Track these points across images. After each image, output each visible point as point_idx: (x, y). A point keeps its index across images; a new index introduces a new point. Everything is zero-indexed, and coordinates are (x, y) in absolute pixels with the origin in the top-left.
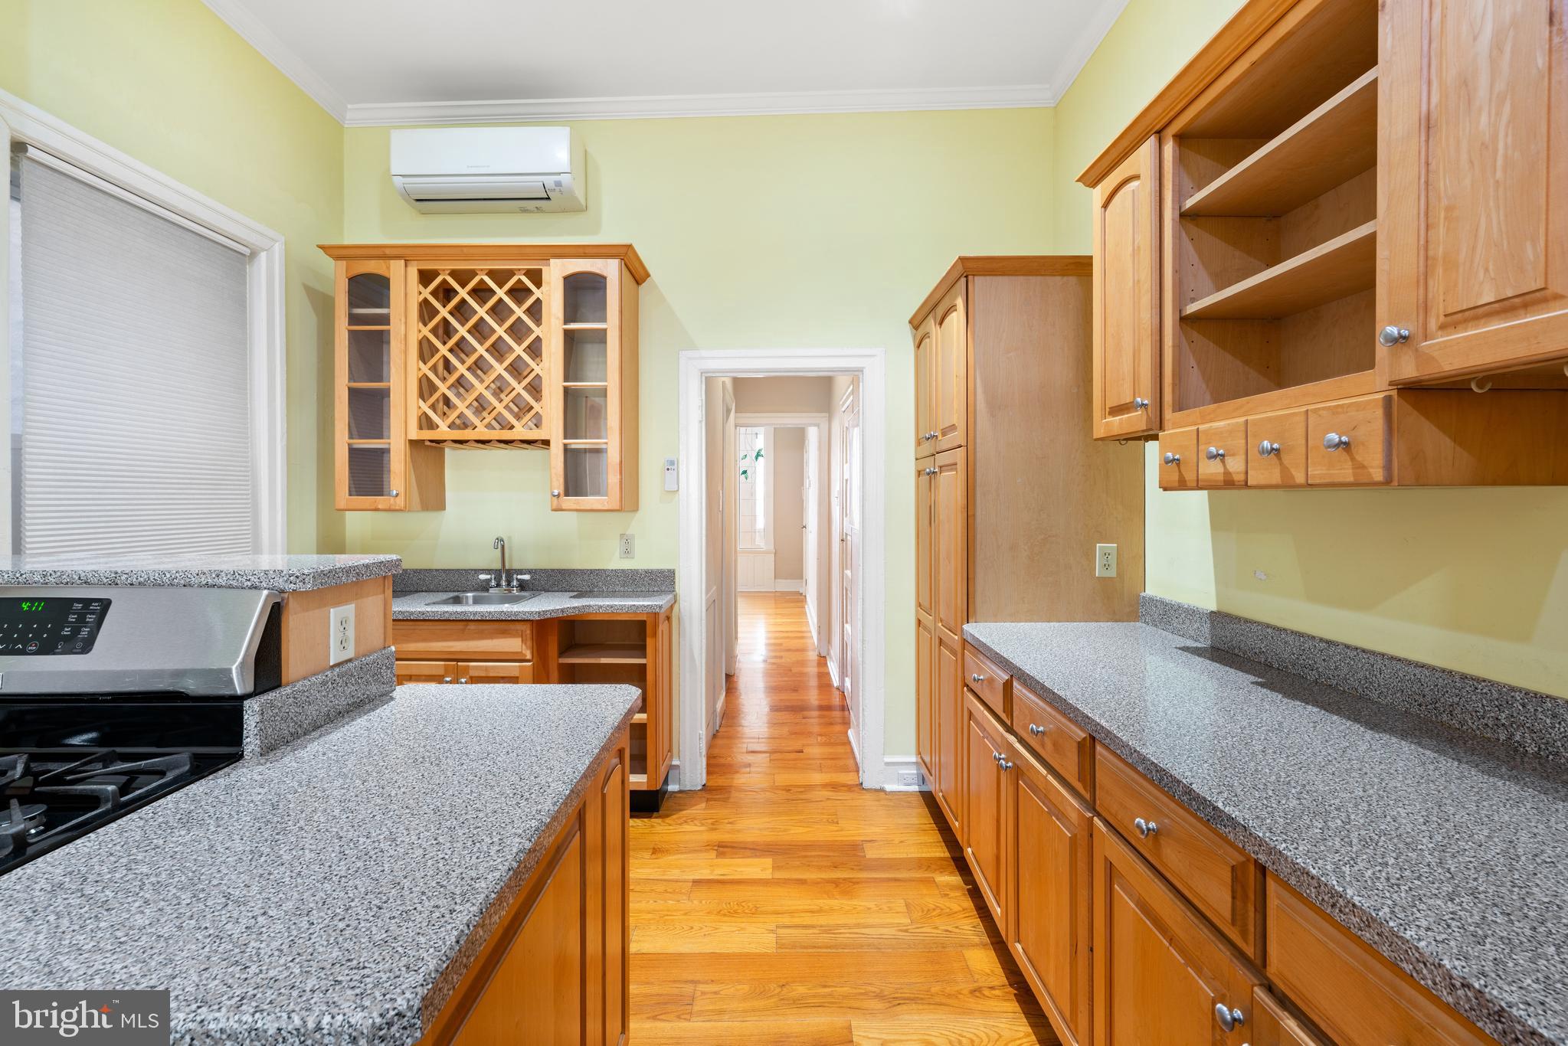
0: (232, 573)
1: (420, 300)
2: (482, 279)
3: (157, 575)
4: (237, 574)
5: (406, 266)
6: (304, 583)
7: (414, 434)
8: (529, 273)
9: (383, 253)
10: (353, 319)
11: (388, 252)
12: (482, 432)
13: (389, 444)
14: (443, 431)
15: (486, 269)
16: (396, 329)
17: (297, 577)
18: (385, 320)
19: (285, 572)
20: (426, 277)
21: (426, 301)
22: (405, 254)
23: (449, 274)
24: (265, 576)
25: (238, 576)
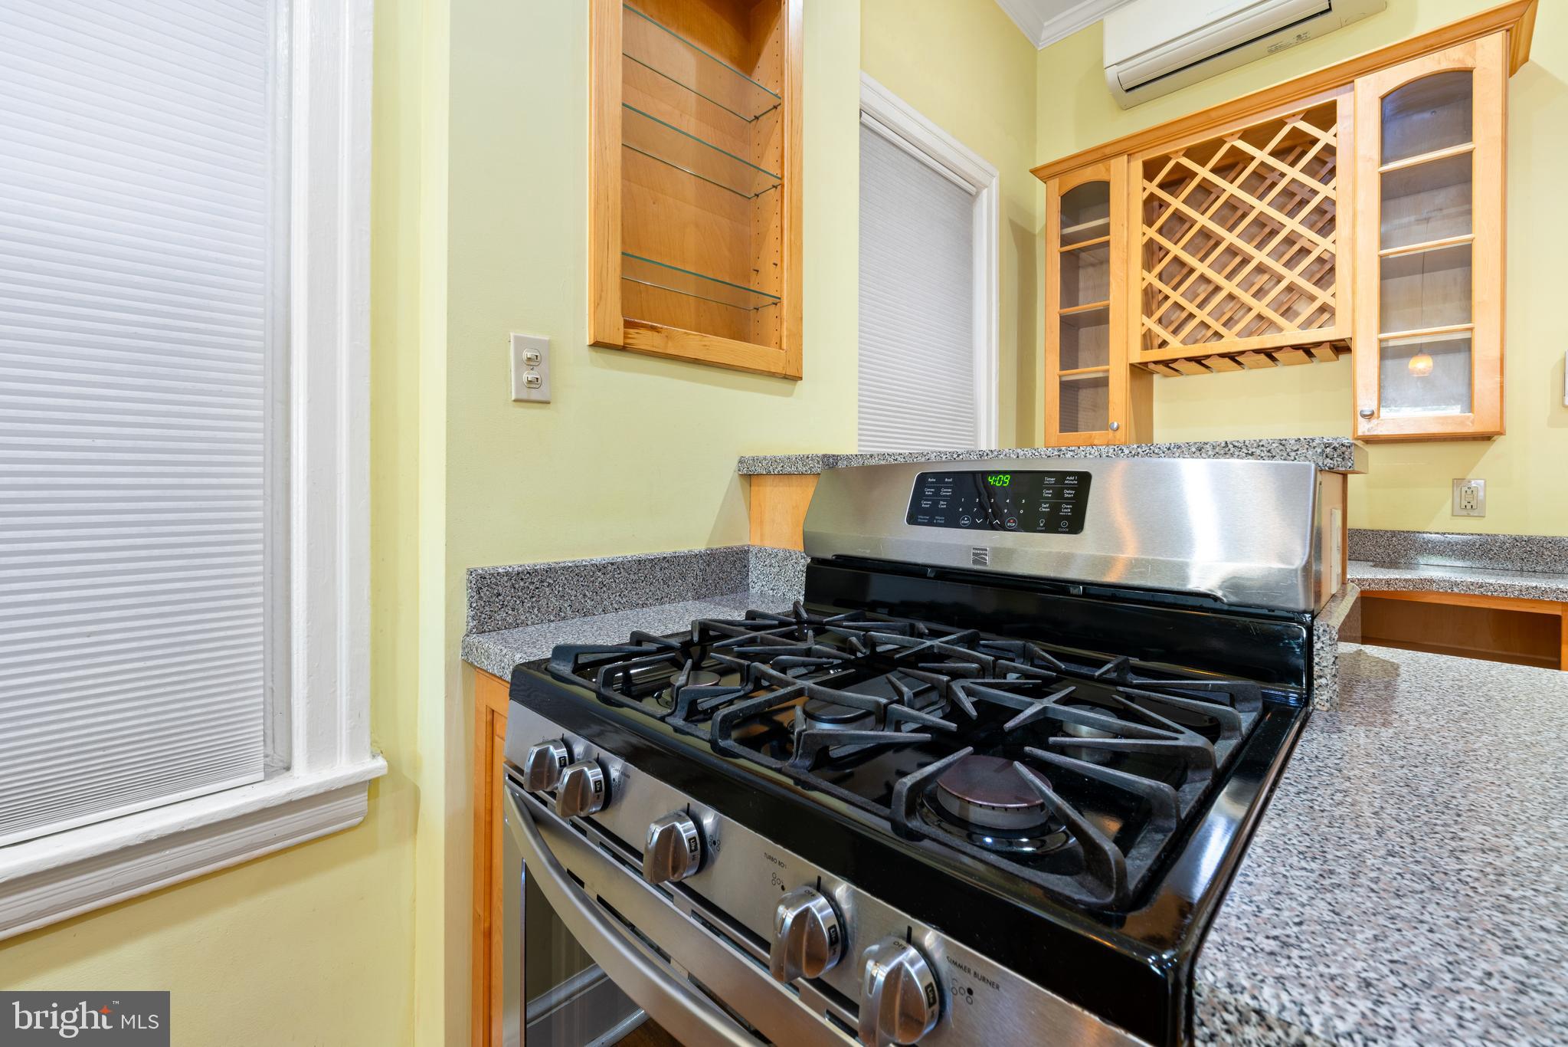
0: (1223, 445)
1: (1144, 198)
2: (1233, 146)
3: (1112, 451)
4: (1230, 446)
5: (1128, 162)
6: (1343, 459)
7: (1138, 356)
8: (1309, 116)
9: (1103, 155)
10: (1065, 240)
11: (1108, 151)
12: (1231, 342)
13: (1107, 371)
14: (1177, 347)
15: (1240, 131)
16: (1116, 237)
17: (1335, 449)
18: (1105, 230)
19: (1317, 441)
20: (1150, 170)
21: (1152, 196)
22: (1124, 148)
23: (1184, 155)
24: (1281, 447)
25: (1232, 449)
